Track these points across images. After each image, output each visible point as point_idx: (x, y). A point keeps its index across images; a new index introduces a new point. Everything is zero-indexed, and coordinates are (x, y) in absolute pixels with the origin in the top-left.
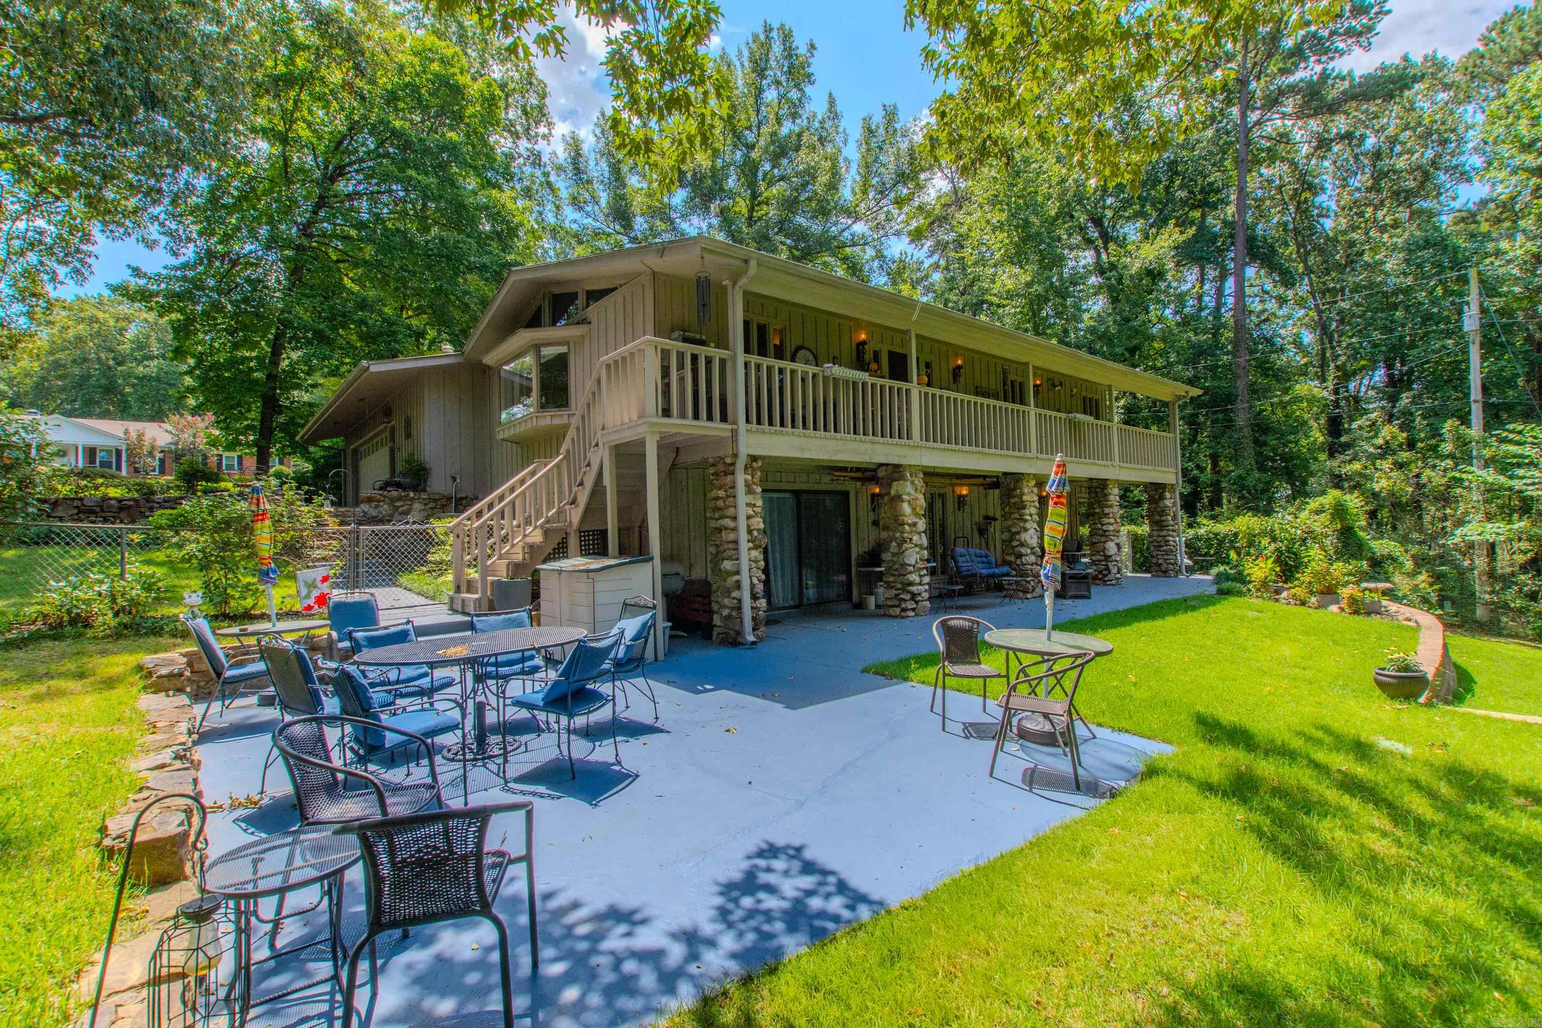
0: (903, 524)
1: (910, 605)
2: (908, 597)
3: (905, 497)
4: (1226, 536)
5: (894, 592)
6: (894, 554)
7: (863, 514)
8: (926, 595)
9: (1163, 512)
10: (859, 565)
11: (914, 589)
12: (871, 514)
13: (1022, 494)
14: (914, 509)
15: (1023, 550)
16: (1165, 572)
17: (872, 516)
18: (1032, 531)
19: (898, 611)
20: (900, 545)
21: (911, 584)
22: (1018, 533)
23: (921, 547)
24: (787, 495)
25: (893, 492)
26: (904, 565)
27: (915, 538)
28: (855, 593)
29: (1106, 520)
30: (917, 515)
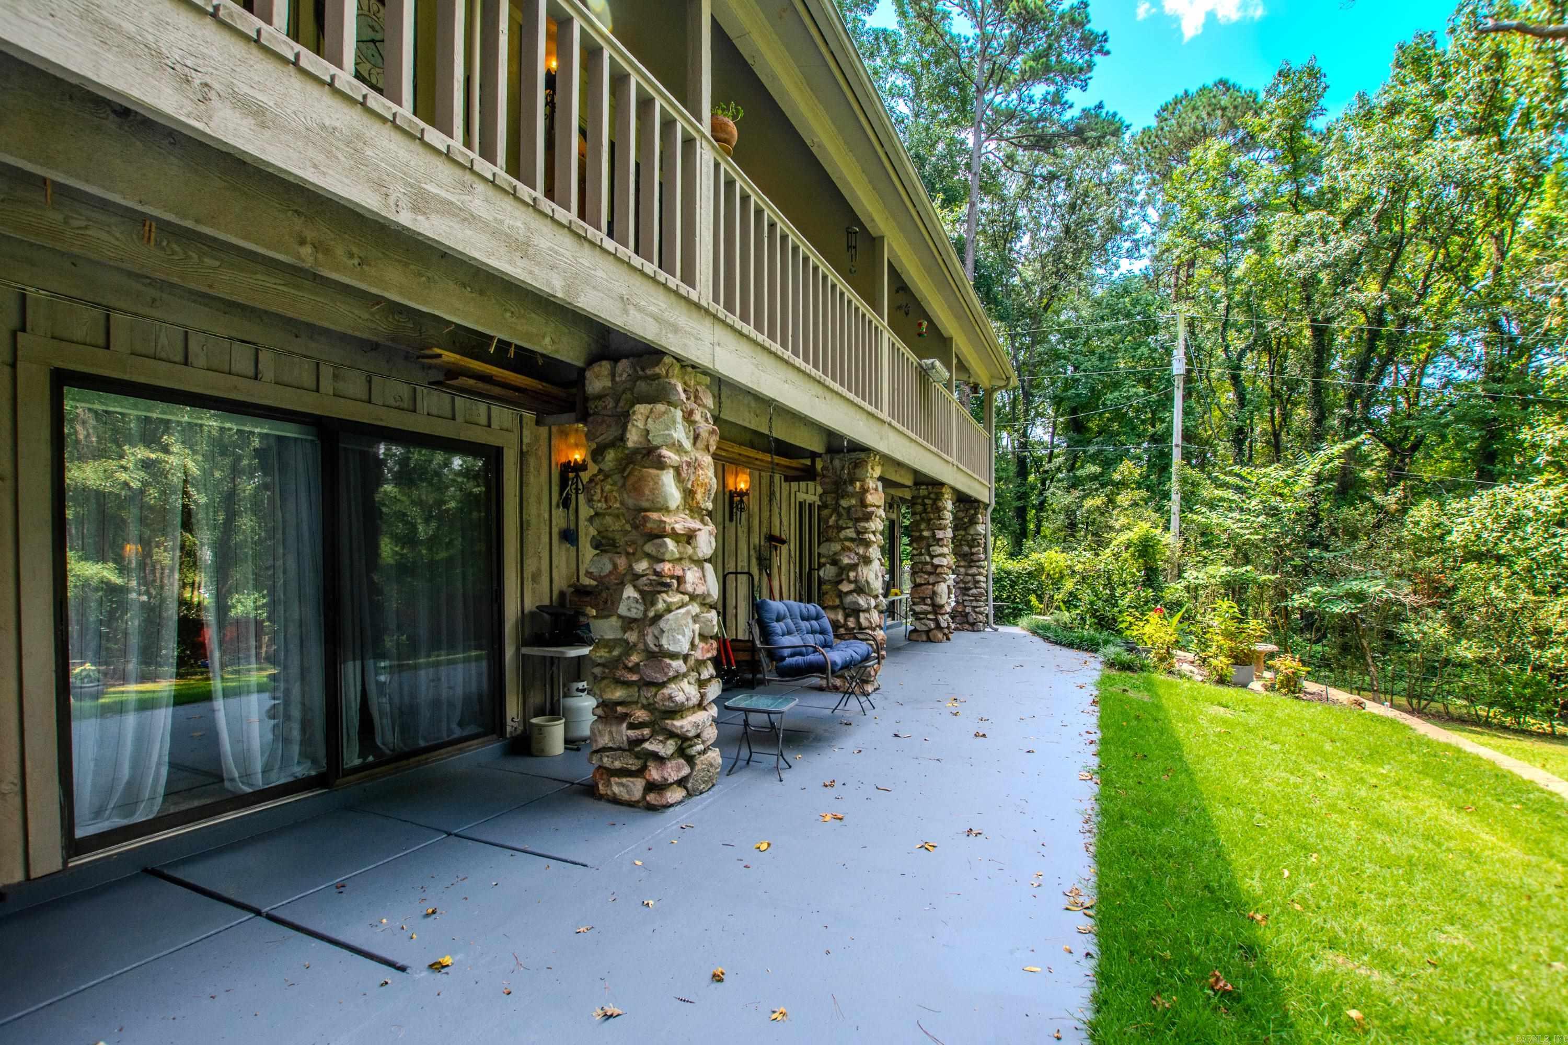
0: (658, 535)
1: (674, 771)
2: (667, 748)
3: (670, 456)
4: (1019, 576)
5: (625, 733)
6: (628, 623)
7: (538, 510)
8: (711, 733)
9: (973, 543)
10: (526, 642)
11: (685, 724)
12: (559, 516)
13: (865, 491)
14: (689, 494)
15: (862, 601)
16: (973, 624)
17: (560, 519)
18: (876, 565)
19: (636, 787)
20: (648, 598)
21: (677, 711)
22: (854, 567)
23: (702, 600)
24: (289, 431)
25: (633, 438)
26: (658, 655)
27: (692, 576)
28: (513, 709)
29: (937, 550)
30: (694, 510)
